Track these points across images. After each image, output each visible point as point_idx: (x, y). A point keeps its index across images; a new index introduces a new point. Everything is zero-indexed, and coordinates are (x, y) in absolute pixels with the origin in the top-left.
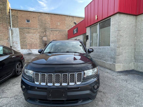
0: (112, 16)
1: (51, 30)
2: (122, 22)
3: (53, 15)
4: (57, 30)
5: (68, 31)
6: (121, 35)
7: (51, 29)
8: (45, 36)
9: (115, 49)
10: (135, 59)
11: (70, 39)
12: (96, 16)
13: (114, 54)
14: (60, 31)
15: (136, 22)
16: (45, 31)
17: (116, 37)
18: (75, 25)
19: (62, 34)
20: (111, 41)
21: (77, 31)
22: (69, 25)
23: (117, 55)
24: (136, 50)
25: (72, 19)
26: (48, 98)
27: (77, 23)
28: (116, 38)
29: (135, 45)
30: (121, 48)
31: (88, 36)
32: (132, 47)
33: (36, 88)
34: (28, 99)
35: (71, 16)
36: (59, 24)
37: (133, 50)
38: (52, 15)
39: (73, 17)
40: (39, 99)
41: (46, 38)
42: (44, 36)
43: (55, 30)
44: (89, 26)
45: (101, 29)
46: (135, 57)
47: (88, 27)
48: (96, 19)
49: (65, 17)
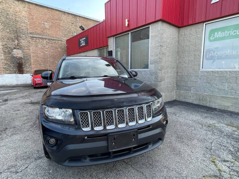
0: (152, 25)
1: (31, 35)
2: (164, 35)
3: (34, 5)
4: (45, 37)
5: (68, 41)
6: (163, 54)
7: (31, 33)
8: (18, 47)
9: (156, 73)
10: (177, 86)
11: (79, 55)
12: (127, 20)
13: (156, 80)
14: (49, 39)
15: (178, 37)
16: (17, 38)
17: (157, 55)
18: (82, 31)
19: (54, 45)
20: (150, 61)
21: (86, 41)
22: (68, 30)
23: (159, 80)
24: (179, 74)
25: (74, 19)
26: (111, 149)
27: (86, 29)
28: (157, 57)
29: (177, 67)
30: (163, 71)
31: (112, 51)
32: (175, 69)
33: (86, 137)
34: (67, 161)
35: (72, 14)
36: (47, 27)
37: (176, 74)
38: (32, 7)
39: (75, 16)
40: (90, 156)
41: (20, 52)
42: (15, 48)
43: (40, 37)
44: (113, 36)
45: (135, 41)
46: (178, 82)
47: (111, 37)
48: (127, 25)
49: (60, 13)
